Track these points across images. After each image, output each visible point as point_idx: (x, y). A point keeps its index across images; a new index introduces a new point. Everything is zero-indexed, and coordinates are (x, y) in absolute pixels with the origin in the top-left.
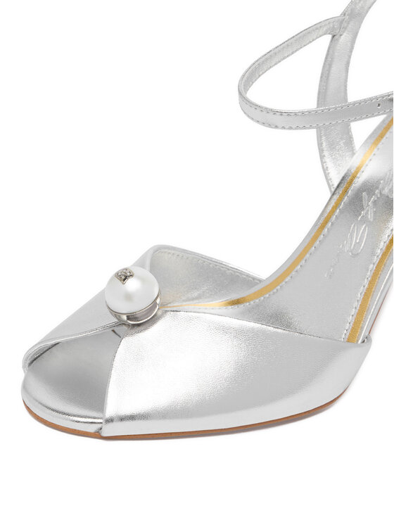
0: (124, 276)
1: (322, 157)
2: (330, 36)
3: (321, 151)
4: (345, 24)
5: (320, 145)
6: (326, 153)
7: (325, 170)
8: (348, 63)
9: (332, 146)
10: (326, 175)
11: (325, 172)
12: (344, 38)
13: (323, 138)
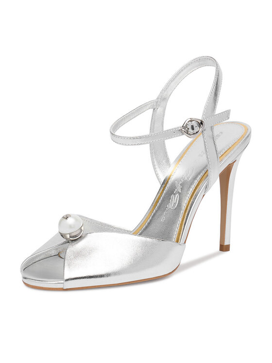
0: (66, 217)
1: (155, 169)
2: (153, 109)
3: (154, 166)
4: (158, 103)
5: (153, 163)
6: (157, 167)
7: (157, 175)
8: (163, 123)
9: (159, 163)
10: (158, 177)
11: (157, 176)
12: (159, 110)
13: (155, 159)
